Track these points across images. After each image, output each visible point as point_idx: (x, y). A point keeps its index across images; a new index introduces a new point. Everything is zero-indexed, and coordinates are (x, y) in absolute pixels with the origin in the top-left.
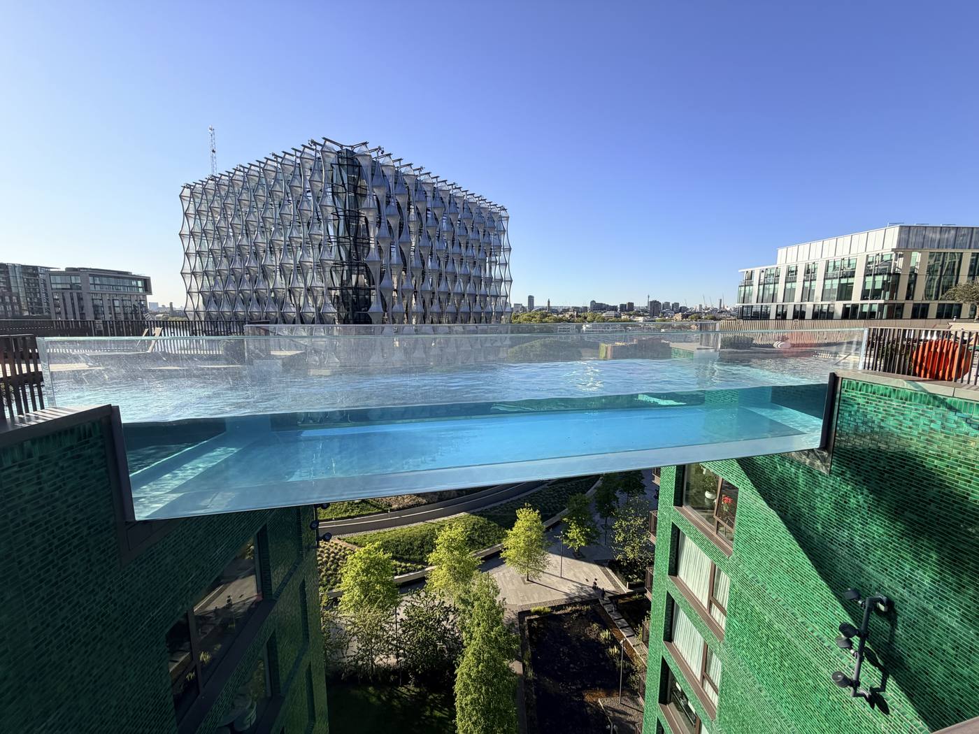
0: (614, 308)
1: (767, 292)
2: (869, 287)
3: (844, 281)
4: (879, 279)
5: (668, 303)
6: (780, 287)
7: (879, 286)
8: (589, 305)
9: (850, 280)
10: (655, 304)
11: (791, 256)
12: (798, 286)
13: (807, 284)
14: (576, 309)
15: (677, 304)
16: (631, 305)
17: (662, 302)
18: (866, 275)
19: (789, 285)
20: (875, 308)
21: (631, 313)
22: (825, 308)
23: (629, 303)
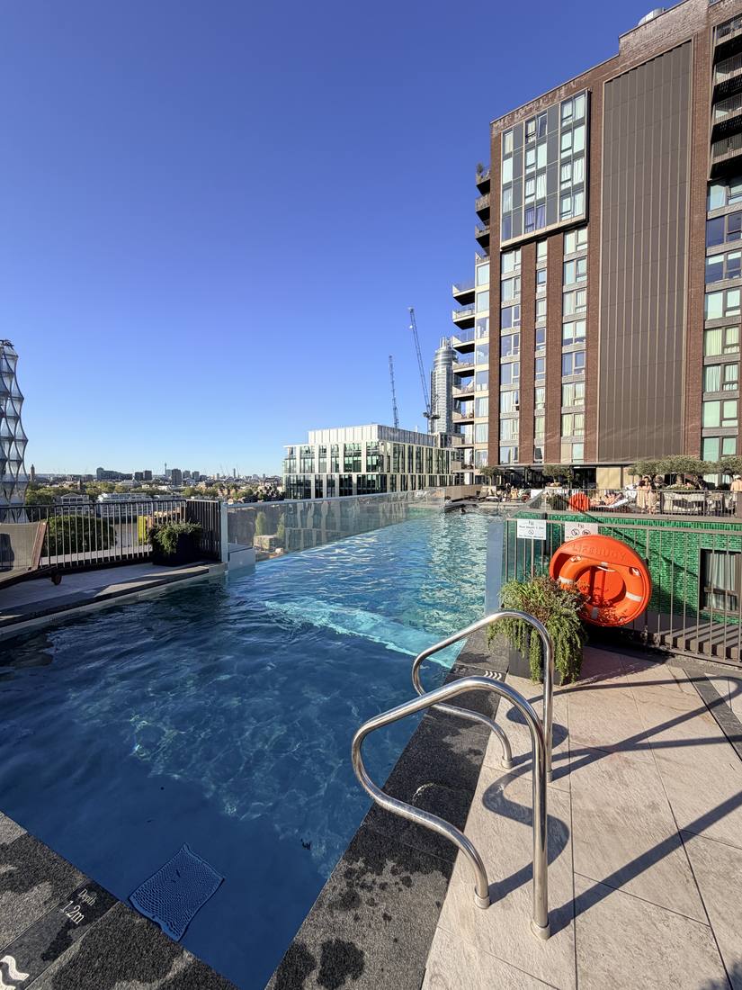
0: (128, 477)
1: (306, 466)
2: (369, 463)
3: (355, 458)
4: (374, 458)
5: (188, 472)
6: (316, 461)
7: (375, 463)
8: (94, 473)
9: (359, 458)
10: (176, 472)
11: (317, 439)
12: (328, 460)
13: (334, 460)
14: (76, 478)
15: (197, 473)
16: (148, 473)
17: (183, 471)
18: (367, 455)
19: (321, 460)
20: (375, 478)
21: (151, 482)
22: (347, 477)
23: (146, 472)
